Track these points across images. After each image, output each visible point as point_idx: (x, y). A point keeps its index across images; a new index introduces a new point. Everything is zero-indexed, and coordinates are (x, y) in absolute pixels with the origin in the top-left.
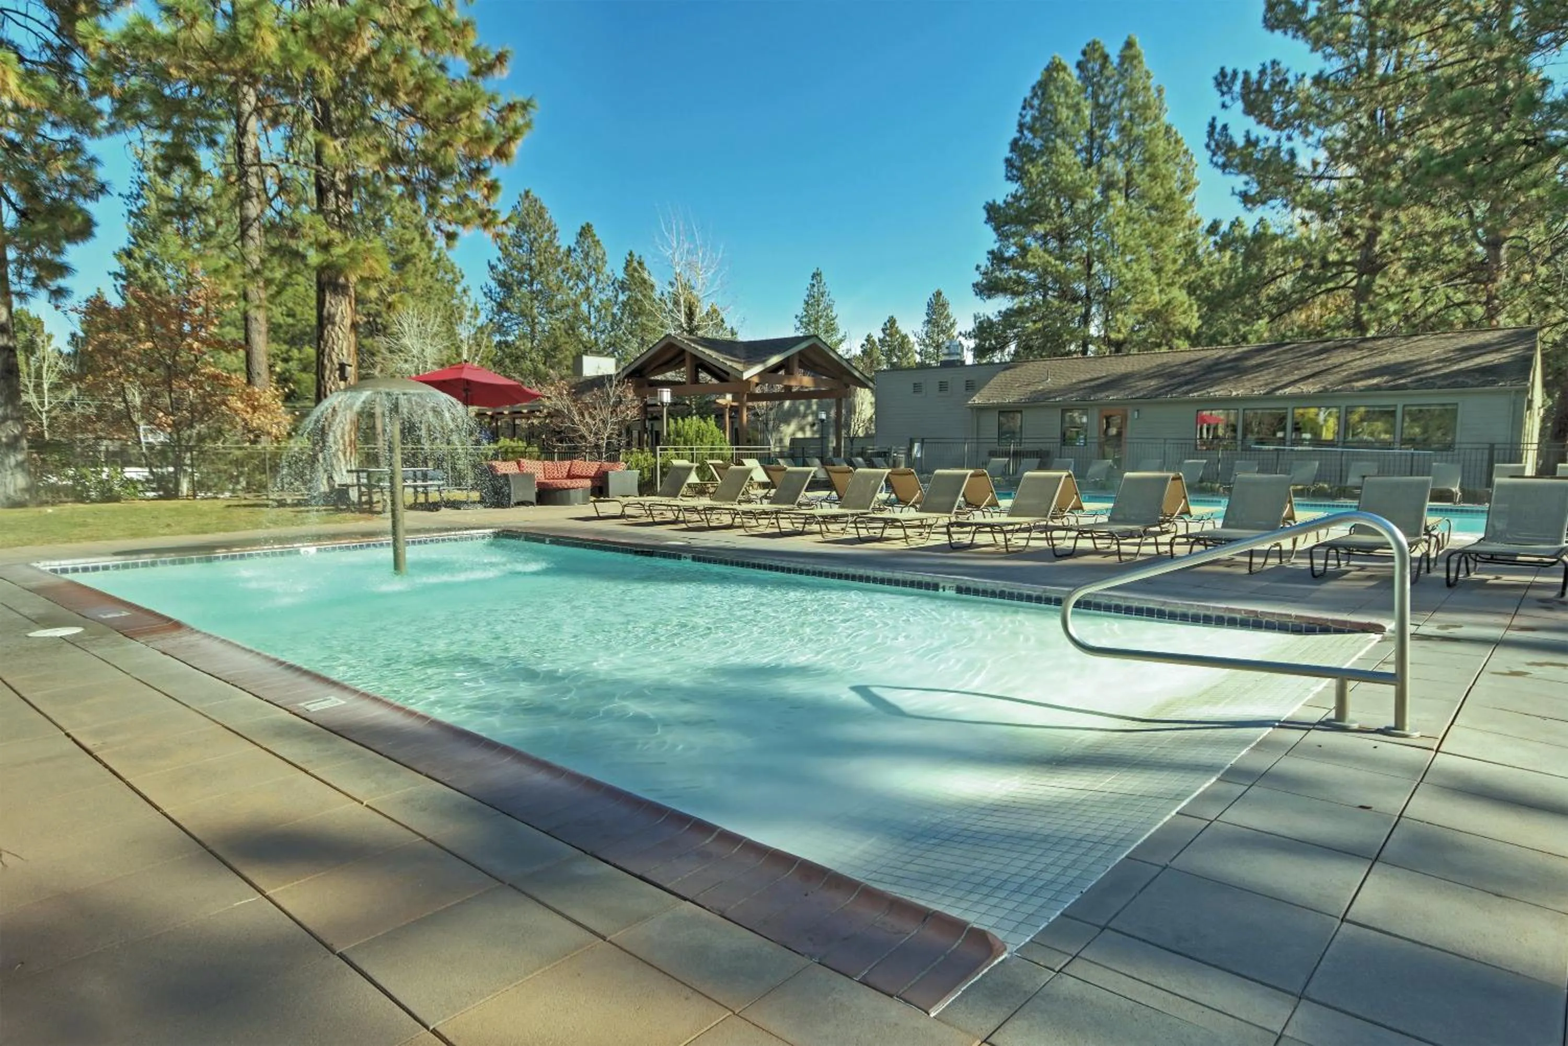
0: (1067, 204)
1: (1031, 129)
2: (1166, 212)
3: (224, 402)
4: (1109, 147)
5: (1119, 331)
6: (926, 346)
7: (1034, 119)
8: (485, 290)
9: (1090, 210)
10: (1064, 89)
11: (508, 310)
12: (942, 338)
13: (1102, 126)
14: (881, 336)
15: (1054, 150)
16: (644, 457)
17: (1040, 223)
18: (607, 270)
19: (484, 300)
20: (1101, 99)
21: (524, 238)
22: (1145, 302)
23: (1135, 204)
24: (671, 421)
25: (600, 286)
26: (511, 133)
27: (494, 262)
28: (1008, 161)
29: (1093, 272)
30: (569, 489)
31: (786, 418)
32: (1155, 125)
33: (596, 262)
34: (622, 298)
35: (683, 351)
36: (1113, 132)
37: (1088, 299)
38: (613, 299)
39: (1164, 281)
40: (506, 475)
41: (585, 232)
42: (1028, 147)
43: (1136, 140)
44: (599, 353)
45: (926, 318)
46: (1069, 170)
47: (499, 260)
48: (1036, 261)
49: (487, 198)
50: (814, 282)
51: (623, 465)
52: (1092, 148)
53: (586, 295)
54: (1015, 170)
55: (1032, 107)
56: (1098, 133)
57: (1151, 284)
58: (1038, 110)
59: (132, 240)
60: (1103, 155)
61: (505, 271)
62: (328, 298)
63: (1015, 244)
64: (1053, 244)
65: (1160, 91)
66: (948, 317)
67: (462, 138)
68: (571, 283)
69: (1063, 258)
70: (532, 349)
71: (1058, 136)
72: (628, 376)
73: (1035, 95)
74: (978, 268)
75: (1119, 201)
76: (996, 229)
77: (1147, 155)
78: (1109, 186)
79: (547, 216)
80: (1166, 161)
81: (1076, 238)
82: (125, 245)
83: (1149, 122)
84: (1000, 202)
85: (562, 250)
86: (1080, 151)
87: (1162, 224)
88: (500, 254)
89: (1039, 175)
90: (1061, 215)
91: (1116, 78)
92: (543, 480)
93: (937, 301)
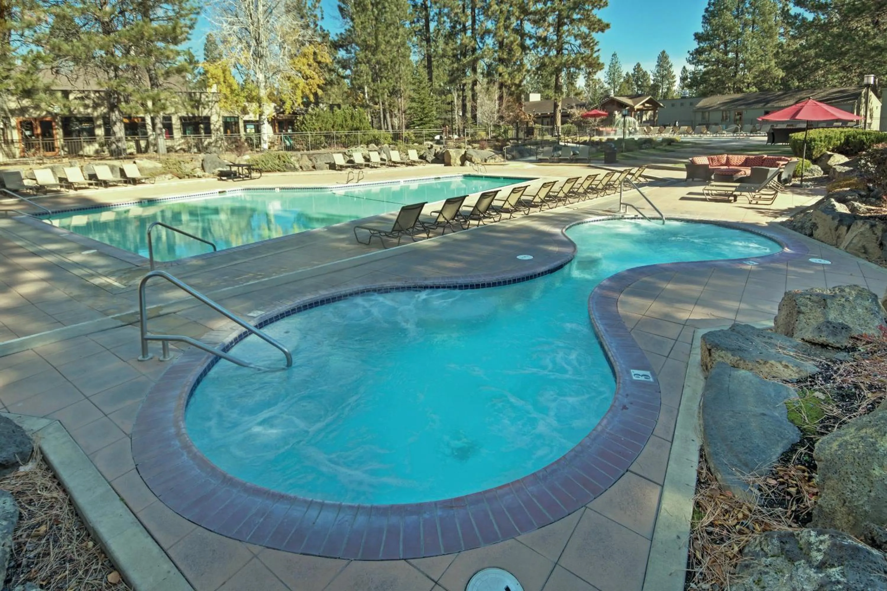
1: (713, 4)
6: (657, 76)
9: (738, 34)
12: (665, 73)
14: (633, 72)
15: (723, 14)
28: (704, 17)
42: (712, 11)
43: (757, 7)
45: (657, 63)
46: (729, 21)
48: (716, 55)
54: (706, 20)
56: (741, 5)
66: (668, 63)
71: (724, 8)
74: (689, 52)
76: (698, 41)
77: (761, 13)
84: (700, 32)
93: (663, 56)
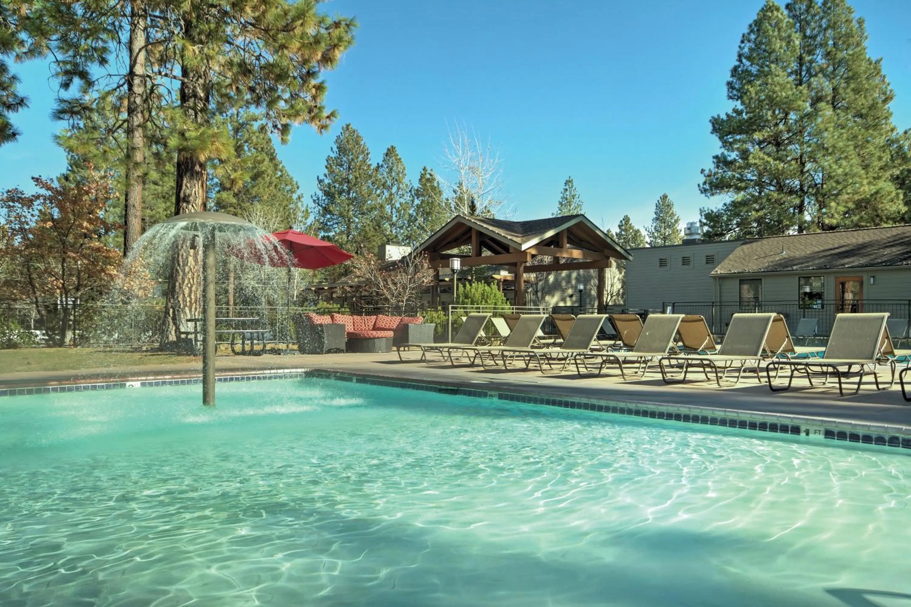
0: (781, 115)
1: (749, 58)
2: (869, 119)
3: (103, 270)
4: (817, 69)
5: (832, 216)
6: (656, 238)
7: (751, 50)
8: (315, 198)
9: (802, 118)
10: (777, 26)
11: (330, 212)
12: (668, 231)
13: (810, 52)
14: (618, 230)
15: (770, 73)
16: (438, 315)
17: (760, 131)
18: (406, 180)
19: (313, 205)
20: (808, 32)
21: (345, 159)
22: (855, 193)
23: (842, 114)
24: (461, 285)
25: (400, 192)
26: (336, 41)
27: (322, 177)
28: (730, 85)
29: (806, 169)
30: (374, 338)
31: (550, 290)
32: (857, 50)
33: (398, 174)
34: (417, 202)
35: (470, 229)
36: (820, 57)
37: (802, 192)
38: (410, 202)
39: (871, 174)
40: (321, 325)
41: (390, 152)
42: (747, 72)
43: (840, 62)
44: (398, 243)
45: (655, 216)
46: (783, 87)
47: (325, 176)
48: (757, 161)
49: (314, 98)
50: (567, 187)
51: (420, 319)
52: (801, 70)
53: (390, 200)
54: (736, 91)
55: (749, 41)
56: (808, 58)
57: (860, 177)
58: (754, 42)
59: (70, 168)
60: (811, 76)
61: (329, 184)
62: (185, 182)
63: (738, 149)
64: (771, 148)
65: (860, 22)
66: (673, 215)
67: (295, 44)
68: (378, 192)
69: (780, 159)
70: (347, 241)
71: (772, 62)
72: (424, 250)
73: (752, 31)
74: (703, 171)
75: (828, 112)
76: (721, 138)
77: (850, 74)
78: (817, 100)
79: (362, 143)
80: (867, 79)
81: (790, 143)
82: (64, 171)
83: (852, 47)
84: (724, 117)
85: (372, 167)
86: (791, 73)
87: (867, 129)
88: (326, 171)
89: (756, 94)
90: (776, 125)
91: (822, 14)
92: (352, 331)
93: (664, 202)
